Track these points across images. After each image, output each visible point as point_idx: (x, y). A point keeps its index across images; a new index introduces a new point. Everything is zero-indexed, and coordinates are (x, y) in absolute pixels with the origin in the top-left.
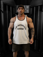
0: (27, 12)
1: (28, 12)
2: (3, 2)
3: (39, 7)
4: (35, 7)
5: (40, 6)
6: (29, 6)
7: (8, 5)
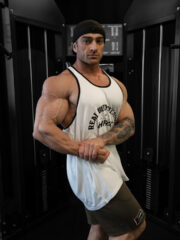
0: (113, 53)
1: (118, 53)
2: (11, 15)
3: (161, 27)
4: (144, 32)
5: (164, 24)
6: (121, 26)
7: (32, 27)
